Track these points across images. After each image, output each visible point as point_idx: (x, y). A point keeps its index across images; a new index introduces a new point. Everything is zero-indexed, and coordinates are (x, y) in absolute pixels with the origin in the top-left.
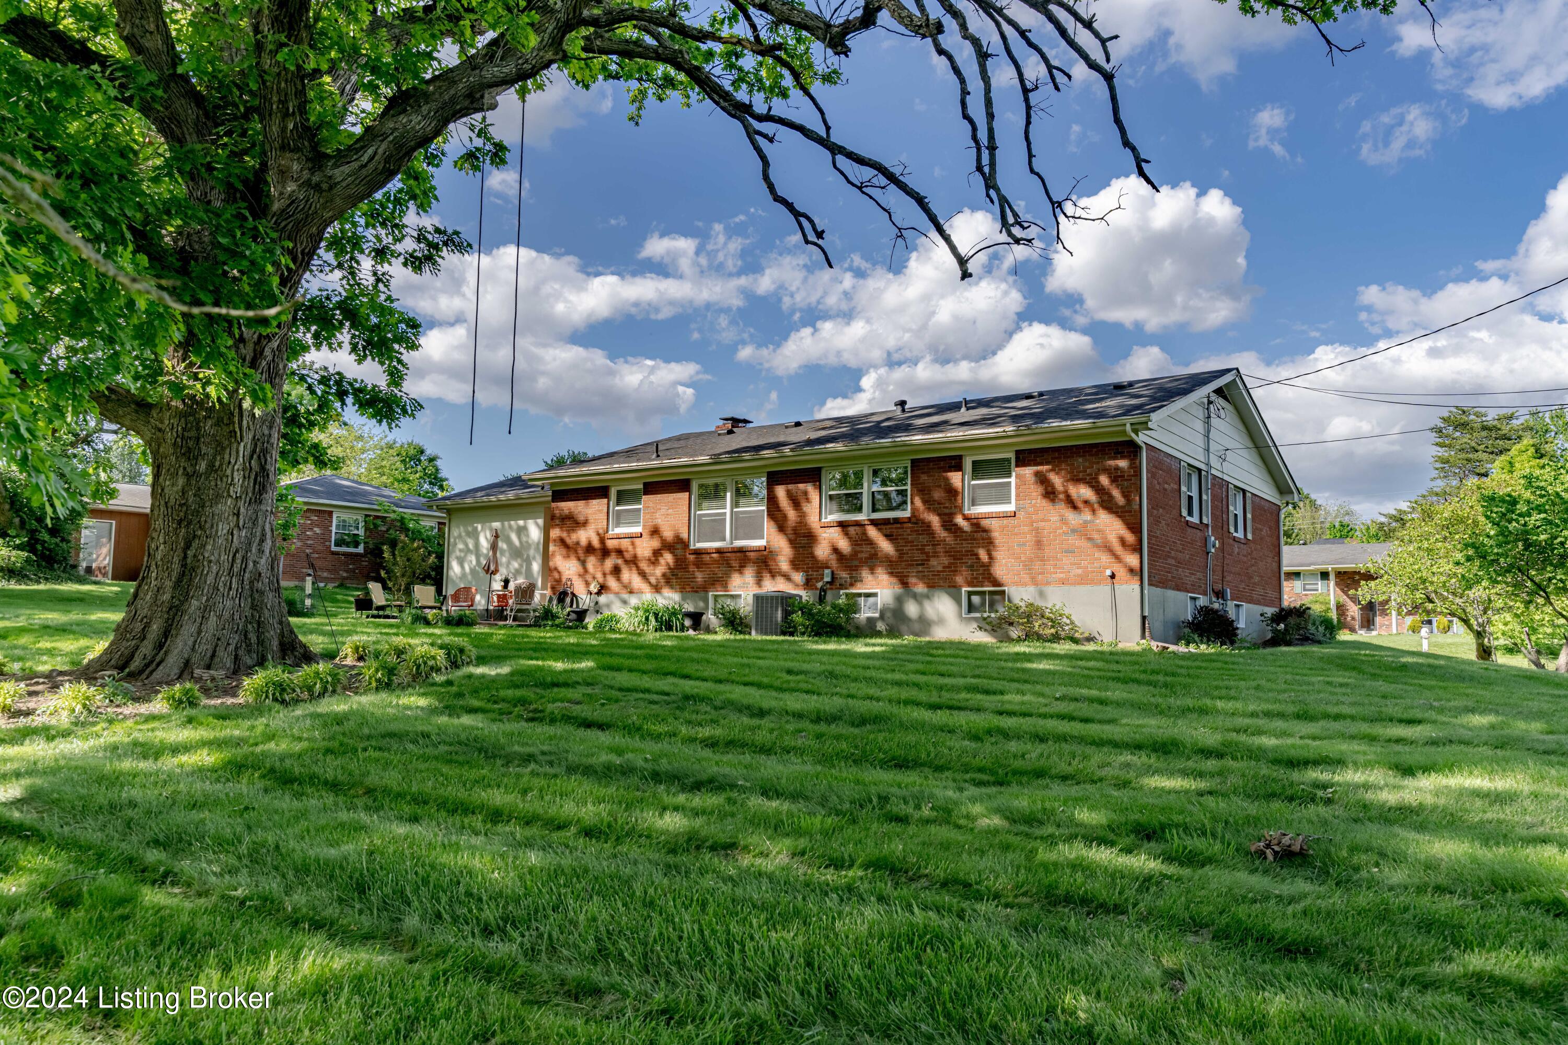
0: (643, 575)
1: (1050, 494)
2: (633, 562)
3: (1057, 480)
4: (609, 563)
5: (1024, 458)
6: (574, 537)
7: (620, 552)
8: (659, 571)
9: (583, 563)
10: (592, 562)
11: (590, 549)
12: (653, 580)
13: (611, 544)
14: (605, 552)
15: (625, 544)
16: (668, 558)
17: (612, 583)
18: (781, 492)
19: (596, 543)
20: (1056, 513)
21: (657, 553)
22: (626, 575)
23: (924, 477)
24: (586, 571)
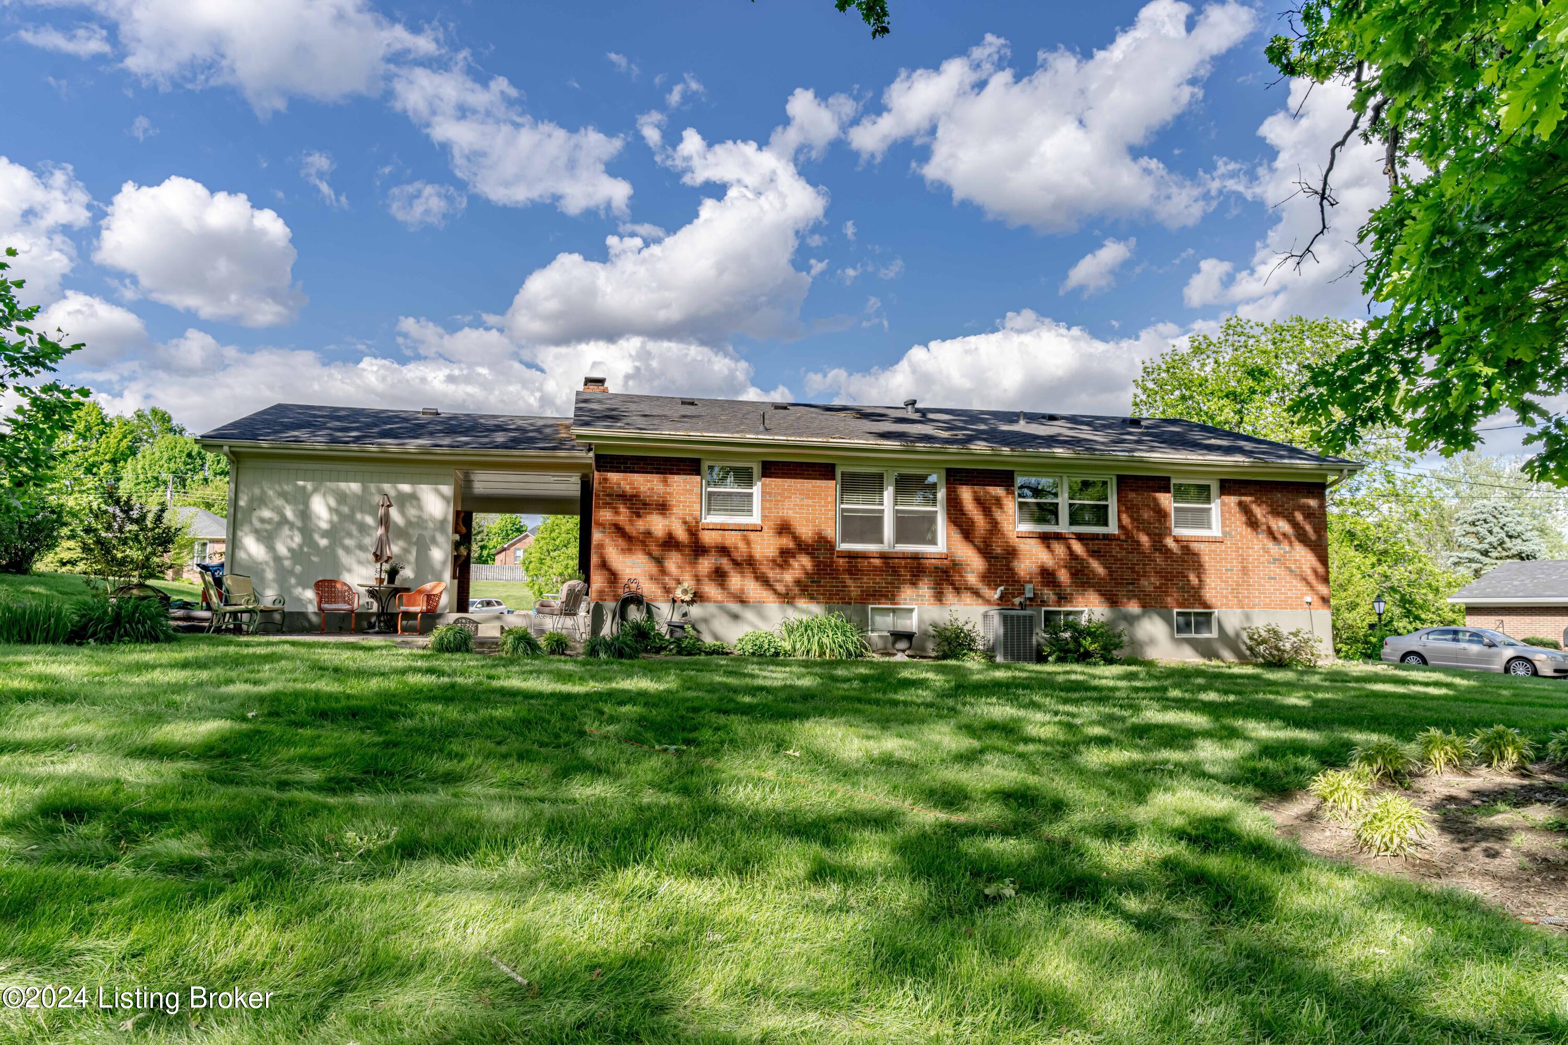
0: (765, 582)
1: (1253, 523)
2: (748, 564)
3: (1259, 512)
4: (706, 565)
5: (1228, 486)
6: (641, 525)
7: (724, 550)
8: (789, 577)
9: (659, 561)
10: (673, 562)
11: (670, 543)
12: (780, 588)
13: (708, 538)
14: (697, 549)
15: (732, 539)
16: (805, 561)
17: (711, 590)
18: (966, 494)
19: (681, 534)
20: (1258, 543)
21: (785, 555)
22: (735, 581)
23: (1132, 495)
24: (663, 571)
